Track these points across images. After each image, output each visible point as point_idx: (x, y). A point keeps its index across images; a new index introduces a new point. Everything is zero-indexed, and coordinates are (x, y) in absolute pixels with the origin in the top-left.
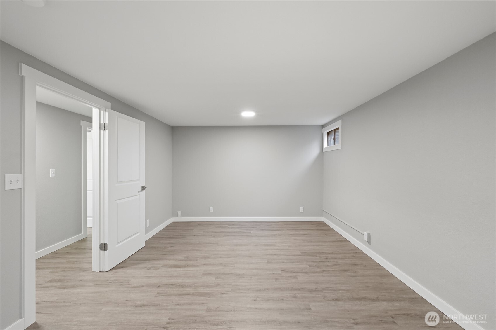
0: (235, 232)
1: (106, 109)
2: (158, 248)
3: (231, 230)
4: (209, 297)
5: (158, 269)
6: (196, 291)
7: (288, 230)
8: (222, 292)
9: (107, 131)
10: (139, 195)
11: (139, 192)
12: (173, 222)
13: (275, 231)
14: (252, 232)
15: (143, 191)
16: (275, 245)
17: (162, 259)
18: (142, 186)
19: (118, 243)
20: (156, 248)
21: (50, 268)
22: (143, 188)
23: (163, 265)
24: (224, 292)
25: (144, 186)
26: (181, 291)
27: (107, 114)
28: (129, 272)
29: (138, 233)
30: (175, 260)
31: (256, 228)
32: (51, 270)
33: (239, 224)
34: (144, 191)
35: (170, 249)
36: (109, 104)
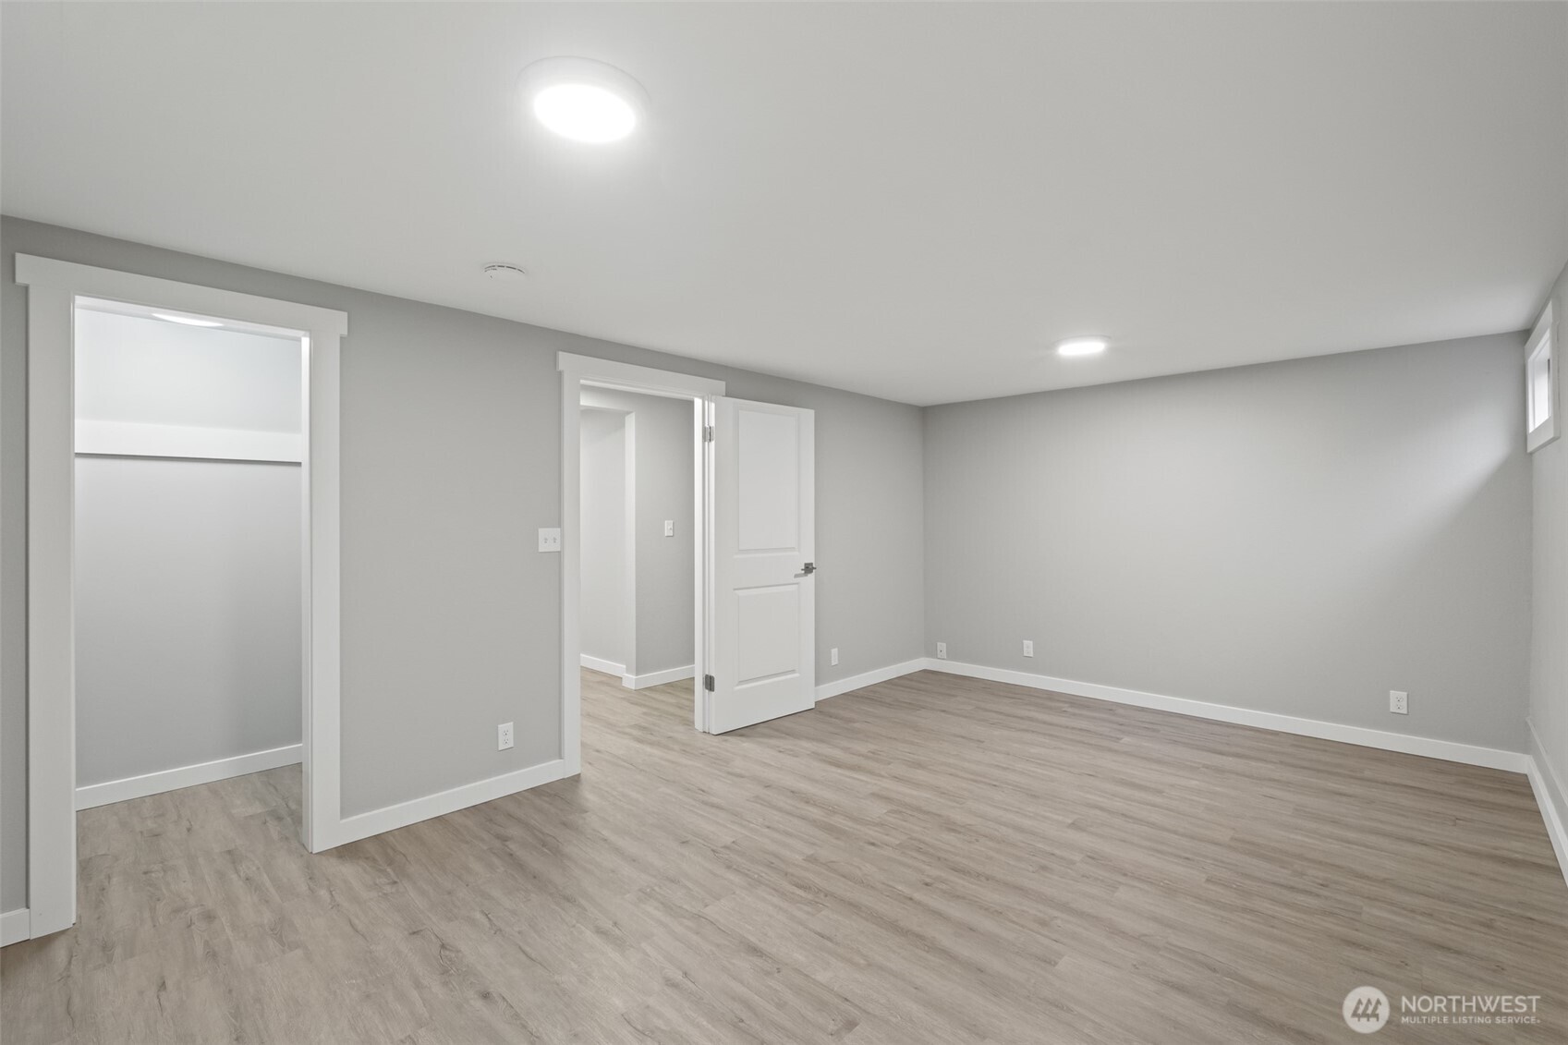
0: (1067, 727)
1: (714, 397)
2: (836, 718)
3: (1063, 720)
4: (837, 838)
5: (797, 757)
6: (825, 819)
7: (1281, 763)
8: (873, 841)
9: (713, 443)
10: (797, 584)
11: (796, 576)
12: (925, 671)
13: (1220, 756)
14: (1126, 739)
15: (809, 575)
16: (1160, 792)
17: (822, 741)
18: (806, 564)
19: (741, 682)
20: (831, 717)
21: (645, 706)
22: (808, 569)
23: (813, 752)
24: (875, 842)
25: (812, 564)
26: (797, 808)
27: (713, 405)
28: (746, 745)
29: (793, 671)
30: (846, 750)
31: (1158, 731)
32: (645, 710)
33: (1111, 708)
34: (811, 576)
35: (857, 725)
36: (721, 385)
